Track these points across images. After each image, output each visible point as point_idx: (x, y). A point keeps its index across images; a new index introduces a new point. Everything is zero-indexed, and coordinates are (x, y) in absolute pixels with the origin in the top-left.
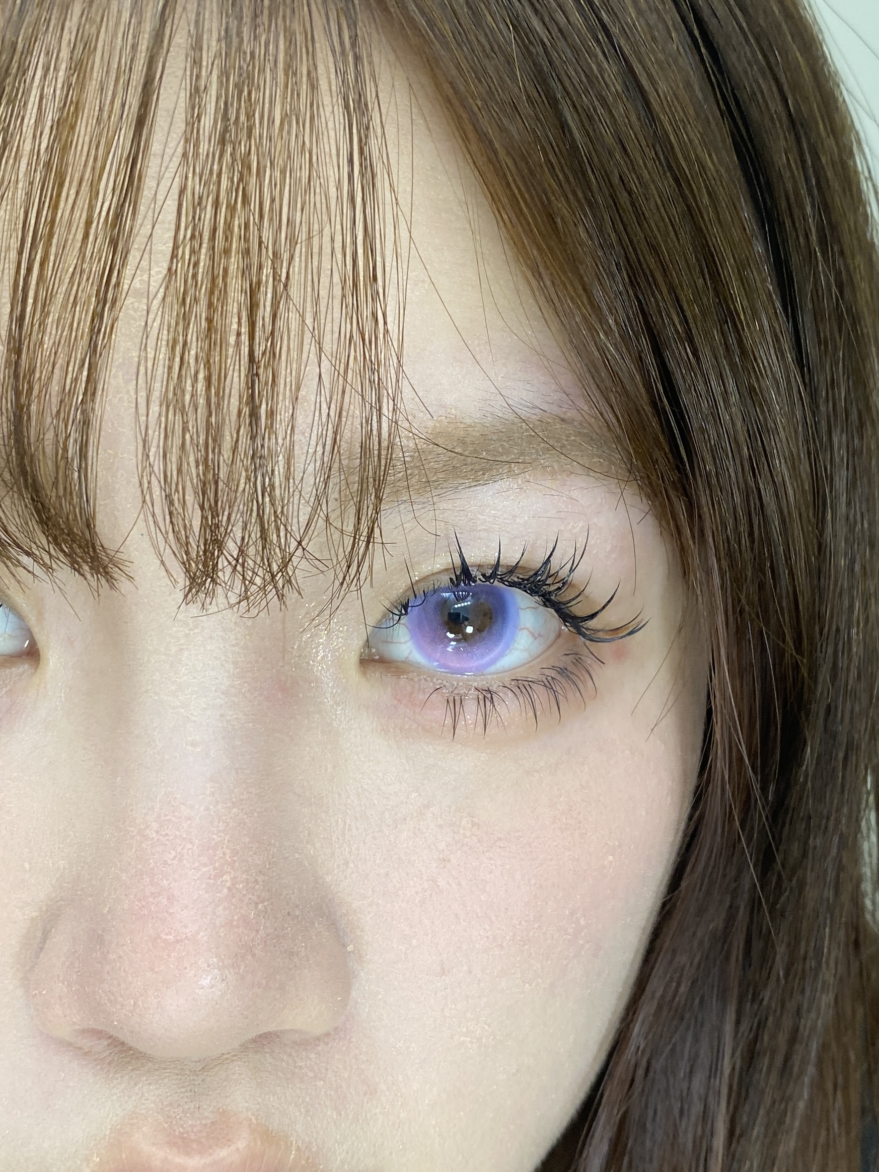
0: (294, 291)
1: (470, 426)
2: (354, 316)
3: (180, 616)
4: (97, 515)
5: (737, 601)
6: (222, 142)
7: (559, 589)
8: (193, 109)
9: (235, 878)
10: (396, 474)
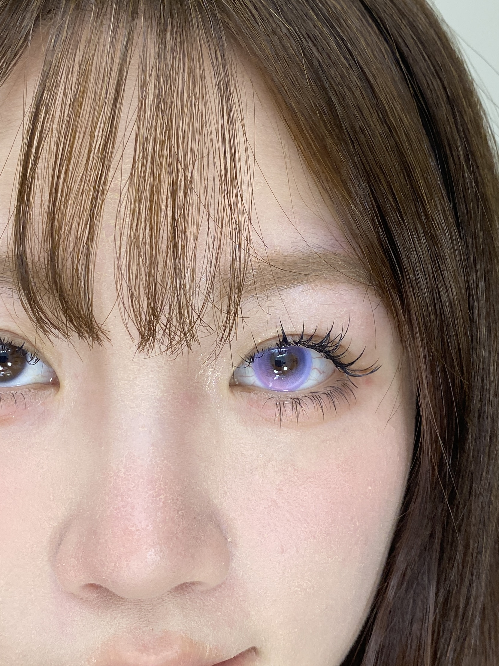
0: (195, 184)
1: (287, 256)
2: (226, 195)
3: (135, 360)
4: (93, 303)
5: (430, 351)
6: (157, 109)
7: (334, 349)
8: (142, 94)
9: (167, 497)
10: (249, 282)
